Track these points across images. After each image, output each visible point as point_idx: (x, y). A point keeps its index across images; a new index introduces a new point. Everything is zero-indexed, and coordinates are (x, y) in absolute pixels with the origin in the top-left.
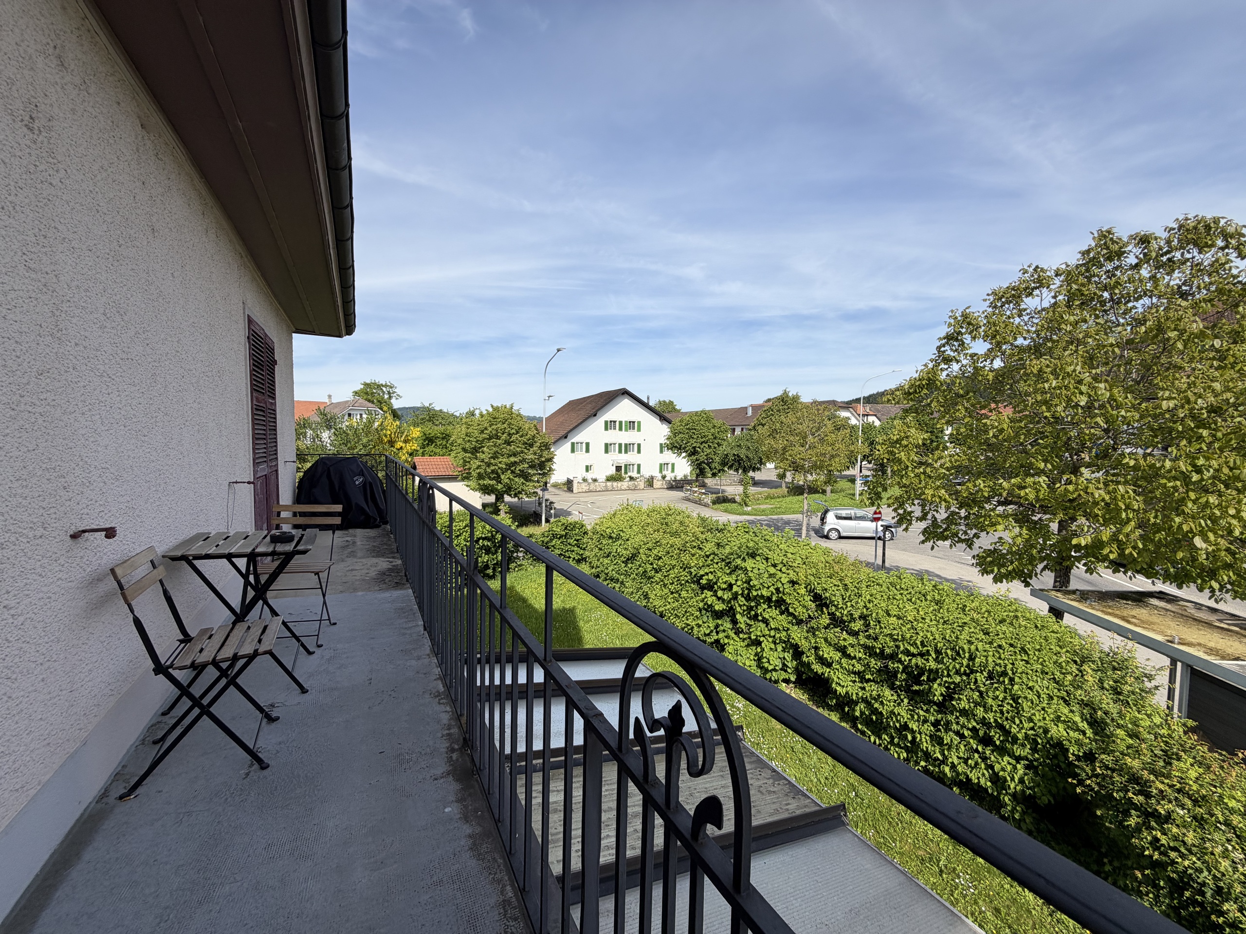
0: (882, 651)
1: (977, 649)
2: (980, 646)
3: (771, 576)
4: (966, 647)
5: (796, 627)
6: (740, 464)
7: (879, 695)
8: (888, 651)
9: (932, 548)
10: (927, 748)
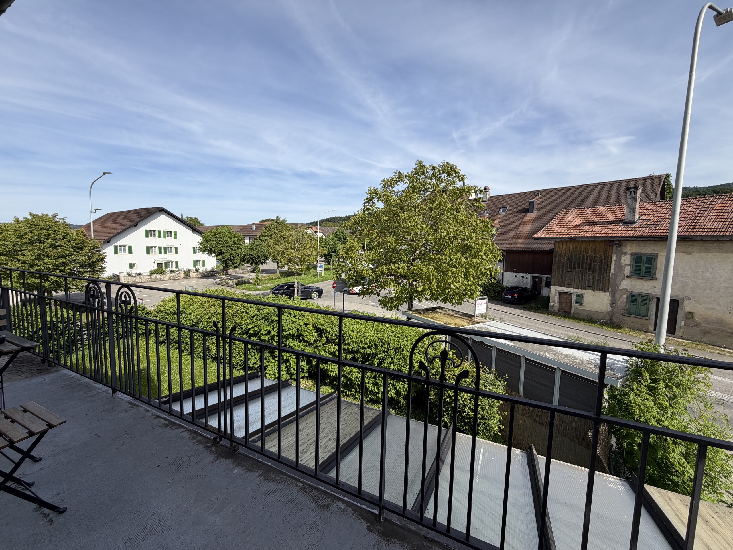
0: (352, 350)
1: (391, 340)
2: (392, 338)
3: (293, 322)
4: (387, 340)
5: (308, 348)
6: (253, 260)
7: (351, 371)
8: (355, 349)
9: (363, 298)
10: (371, 389)
